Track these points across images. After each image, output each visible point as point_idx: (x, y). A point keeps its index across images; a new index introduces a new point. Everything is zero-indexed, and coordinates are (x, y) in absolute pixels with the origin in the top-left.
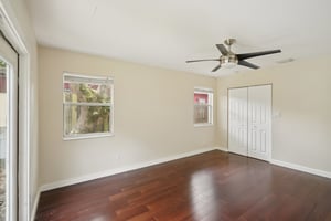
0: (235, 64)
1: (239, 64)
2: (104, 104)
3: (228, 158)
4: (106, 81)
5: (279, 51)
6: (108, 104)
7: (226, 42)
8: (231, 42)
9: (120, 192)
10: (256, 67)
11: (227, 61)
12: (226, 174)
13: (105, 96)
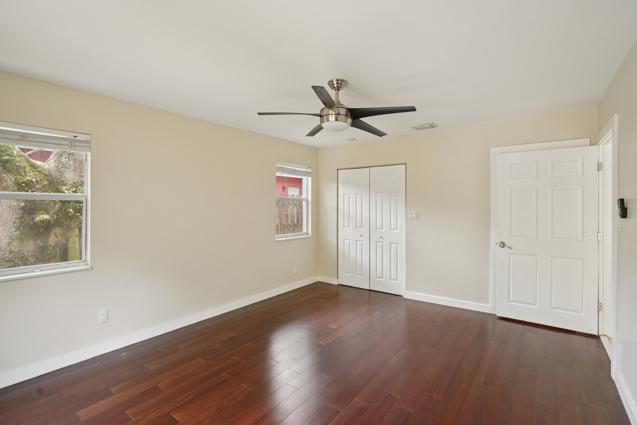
0: (345, 124)
1: (352, 125)
2: (67, 194)
3: (337, 295)
4: (72, 143)
5: (413, 109)
6: (78, 196)
7: (331, 83)
8: (339, 85)
9: (108, 394)
10: (380, 134)
11: (332, 118)
12: (333, 326)
13: (70, 176)
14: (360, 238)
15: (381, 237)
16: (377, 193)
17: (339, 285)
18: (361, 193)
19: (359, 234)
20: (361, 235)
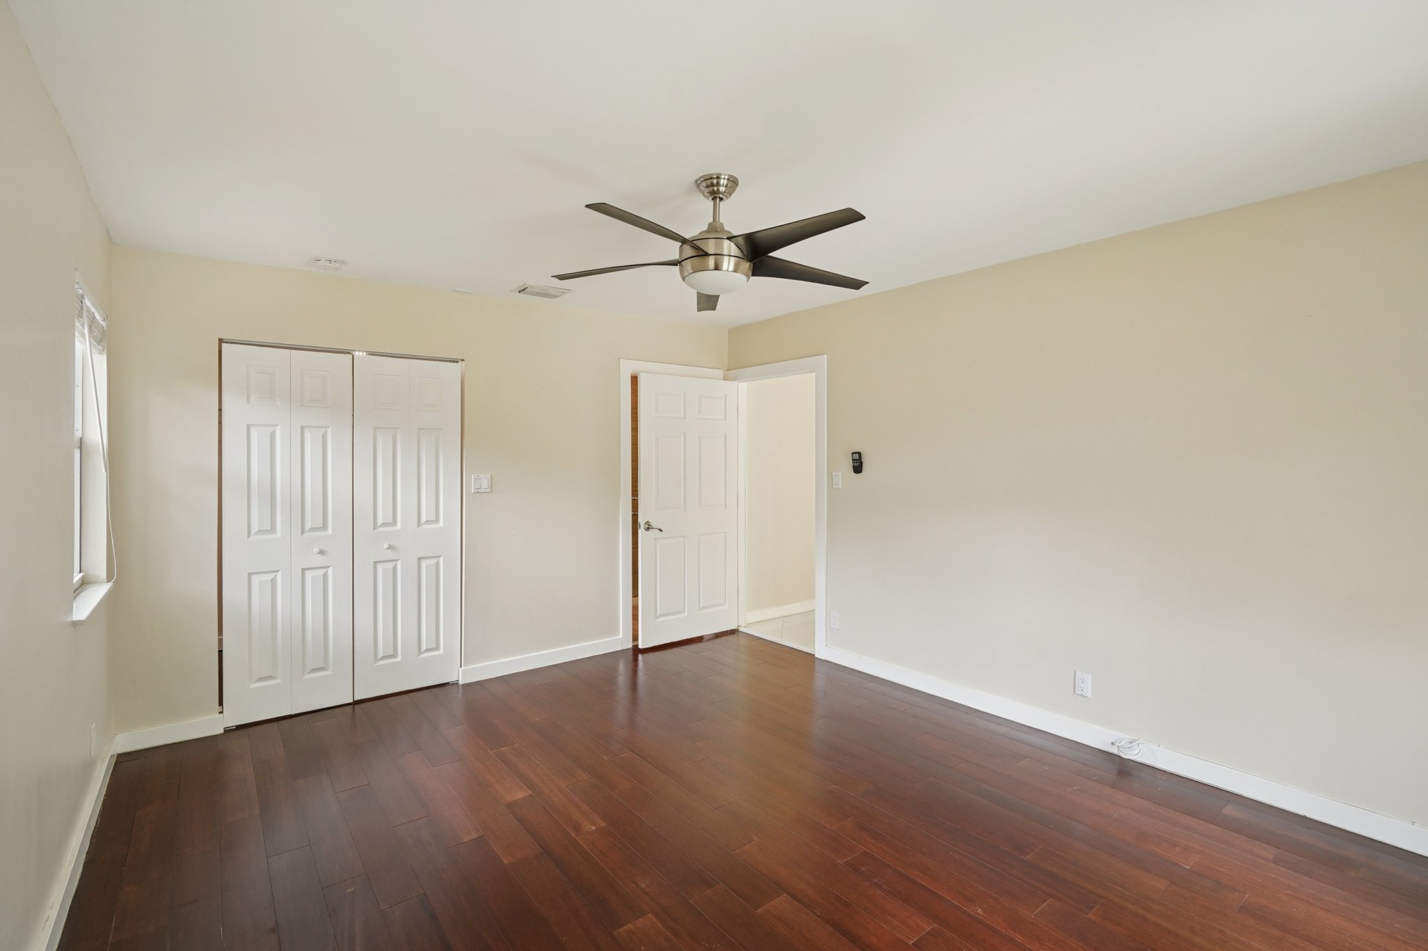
14: (319, 560)
15: (390, 547)
16: (375, 429)
17: (228, 731)
18: (324, 427)
19: (316, 550)
20: (321, 552)
